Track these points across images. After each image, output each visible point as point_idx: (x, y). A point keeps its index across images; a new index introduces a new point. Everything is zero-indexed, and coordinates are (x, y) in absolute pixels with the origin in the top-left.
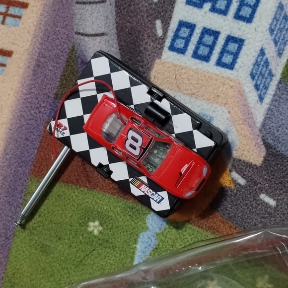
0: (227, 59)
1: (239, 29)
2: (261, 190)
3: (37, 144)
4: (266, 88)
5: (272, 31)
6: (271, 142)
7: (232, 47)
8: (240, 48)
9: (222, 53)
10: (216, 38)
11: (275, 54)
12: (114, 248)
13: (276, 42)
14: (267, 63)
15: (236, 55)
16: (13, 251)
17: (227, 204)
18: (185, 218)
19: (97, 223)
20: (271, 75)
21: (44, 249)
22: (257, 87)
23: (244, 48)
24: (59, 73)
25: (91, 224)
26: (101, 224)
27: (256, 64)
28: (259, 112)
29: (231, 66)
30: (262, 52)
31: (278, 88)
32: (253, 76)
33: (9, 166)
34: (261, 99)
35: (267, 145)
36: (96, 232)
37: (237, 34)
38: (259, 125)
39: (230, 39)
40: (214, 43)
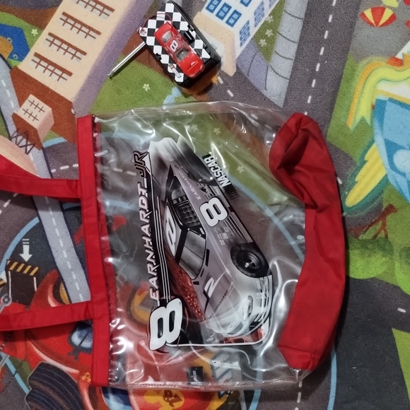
0: (232, 21)
1: (241, 8)
2: (229, 88)
3: (129, 38)
4: (245, 40)
5: (255, 13)
6: (239, 66)
7: (235, 16)
8: (238, 18)
9: (230, 18)
10: (229, 9)
11: (254, 25)
12: (153, 100)
13: (255, 20)
14: (249, 28)
15: (236, 21)
16: (103, 89)
17: (212, 91)
18: (191, 93)
19: (148, 85)
20: (249, 34)
21: (119, 92)
22: (241, 39)
23: (240, 18)
24: (149, 5)
25: (145, 85)
26: (150, 86)
27: (244, 27)
28: (239, 51)
29: (232, 25)
30: (248, 23)
31: (250, 42)
32: (241, 33)
33: (111, 46)
34: (241, 45)
35: (237, 67)
36: (146, 90)
37: (239, 11)
38: (237, 57)
39: (235, 12)
40: (228, 12)
